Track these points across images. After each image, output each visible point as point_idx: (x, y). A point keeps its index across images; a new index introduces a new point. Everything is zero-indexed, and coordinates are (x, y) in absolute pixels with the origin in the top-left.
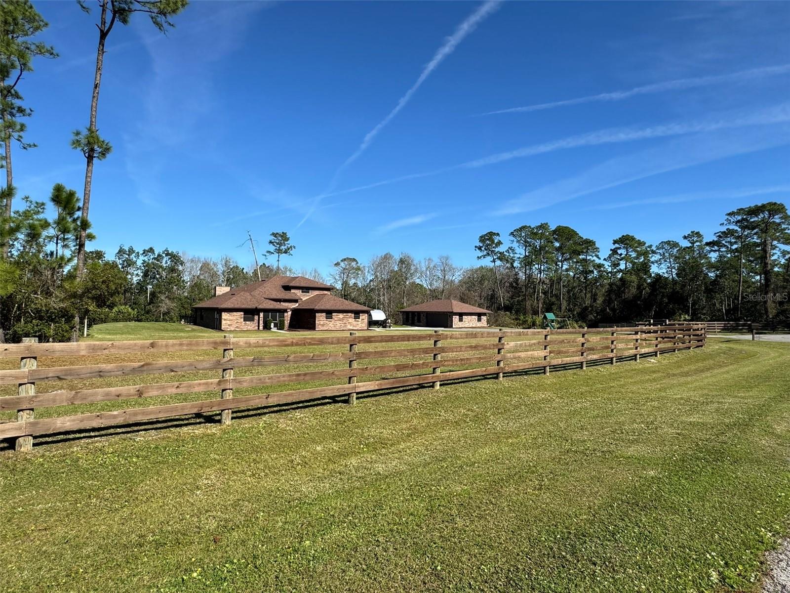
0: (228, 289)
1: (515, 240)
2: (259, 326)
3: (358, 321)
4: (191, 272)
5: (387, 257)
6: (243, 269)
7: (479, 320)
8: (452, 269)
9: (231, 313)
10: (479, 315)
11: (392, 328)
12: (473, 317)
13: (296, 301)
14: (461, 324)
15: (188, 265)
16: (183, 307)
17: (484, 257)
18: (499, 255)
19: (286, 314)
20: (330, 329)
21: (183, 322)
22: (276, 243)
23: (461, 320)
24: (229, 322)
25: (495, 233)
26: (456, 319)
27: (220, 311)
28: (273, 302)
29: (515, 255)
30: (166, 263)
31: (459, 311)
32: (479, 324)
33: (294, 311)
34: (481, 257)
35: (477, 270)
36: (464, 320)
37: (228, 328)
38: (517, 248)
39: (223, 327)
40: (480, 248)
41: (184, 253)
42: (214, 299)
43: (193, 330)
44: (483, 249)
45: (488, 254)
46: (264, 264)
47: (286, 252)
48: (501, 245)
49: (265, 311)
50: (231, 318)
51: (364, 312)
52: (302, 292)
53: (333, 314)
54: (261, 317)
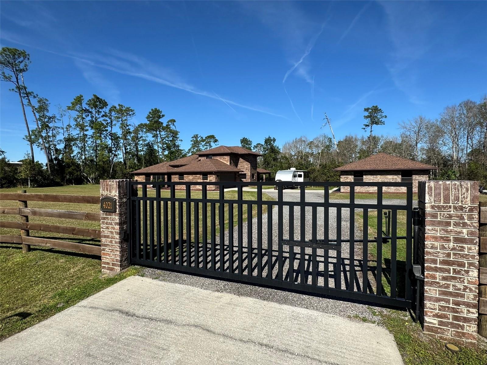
9: (139, 176)
50: (139, 179)
51: (211, 173)
52: (206, 158)
53: (184, 176)
54: (152, 179)
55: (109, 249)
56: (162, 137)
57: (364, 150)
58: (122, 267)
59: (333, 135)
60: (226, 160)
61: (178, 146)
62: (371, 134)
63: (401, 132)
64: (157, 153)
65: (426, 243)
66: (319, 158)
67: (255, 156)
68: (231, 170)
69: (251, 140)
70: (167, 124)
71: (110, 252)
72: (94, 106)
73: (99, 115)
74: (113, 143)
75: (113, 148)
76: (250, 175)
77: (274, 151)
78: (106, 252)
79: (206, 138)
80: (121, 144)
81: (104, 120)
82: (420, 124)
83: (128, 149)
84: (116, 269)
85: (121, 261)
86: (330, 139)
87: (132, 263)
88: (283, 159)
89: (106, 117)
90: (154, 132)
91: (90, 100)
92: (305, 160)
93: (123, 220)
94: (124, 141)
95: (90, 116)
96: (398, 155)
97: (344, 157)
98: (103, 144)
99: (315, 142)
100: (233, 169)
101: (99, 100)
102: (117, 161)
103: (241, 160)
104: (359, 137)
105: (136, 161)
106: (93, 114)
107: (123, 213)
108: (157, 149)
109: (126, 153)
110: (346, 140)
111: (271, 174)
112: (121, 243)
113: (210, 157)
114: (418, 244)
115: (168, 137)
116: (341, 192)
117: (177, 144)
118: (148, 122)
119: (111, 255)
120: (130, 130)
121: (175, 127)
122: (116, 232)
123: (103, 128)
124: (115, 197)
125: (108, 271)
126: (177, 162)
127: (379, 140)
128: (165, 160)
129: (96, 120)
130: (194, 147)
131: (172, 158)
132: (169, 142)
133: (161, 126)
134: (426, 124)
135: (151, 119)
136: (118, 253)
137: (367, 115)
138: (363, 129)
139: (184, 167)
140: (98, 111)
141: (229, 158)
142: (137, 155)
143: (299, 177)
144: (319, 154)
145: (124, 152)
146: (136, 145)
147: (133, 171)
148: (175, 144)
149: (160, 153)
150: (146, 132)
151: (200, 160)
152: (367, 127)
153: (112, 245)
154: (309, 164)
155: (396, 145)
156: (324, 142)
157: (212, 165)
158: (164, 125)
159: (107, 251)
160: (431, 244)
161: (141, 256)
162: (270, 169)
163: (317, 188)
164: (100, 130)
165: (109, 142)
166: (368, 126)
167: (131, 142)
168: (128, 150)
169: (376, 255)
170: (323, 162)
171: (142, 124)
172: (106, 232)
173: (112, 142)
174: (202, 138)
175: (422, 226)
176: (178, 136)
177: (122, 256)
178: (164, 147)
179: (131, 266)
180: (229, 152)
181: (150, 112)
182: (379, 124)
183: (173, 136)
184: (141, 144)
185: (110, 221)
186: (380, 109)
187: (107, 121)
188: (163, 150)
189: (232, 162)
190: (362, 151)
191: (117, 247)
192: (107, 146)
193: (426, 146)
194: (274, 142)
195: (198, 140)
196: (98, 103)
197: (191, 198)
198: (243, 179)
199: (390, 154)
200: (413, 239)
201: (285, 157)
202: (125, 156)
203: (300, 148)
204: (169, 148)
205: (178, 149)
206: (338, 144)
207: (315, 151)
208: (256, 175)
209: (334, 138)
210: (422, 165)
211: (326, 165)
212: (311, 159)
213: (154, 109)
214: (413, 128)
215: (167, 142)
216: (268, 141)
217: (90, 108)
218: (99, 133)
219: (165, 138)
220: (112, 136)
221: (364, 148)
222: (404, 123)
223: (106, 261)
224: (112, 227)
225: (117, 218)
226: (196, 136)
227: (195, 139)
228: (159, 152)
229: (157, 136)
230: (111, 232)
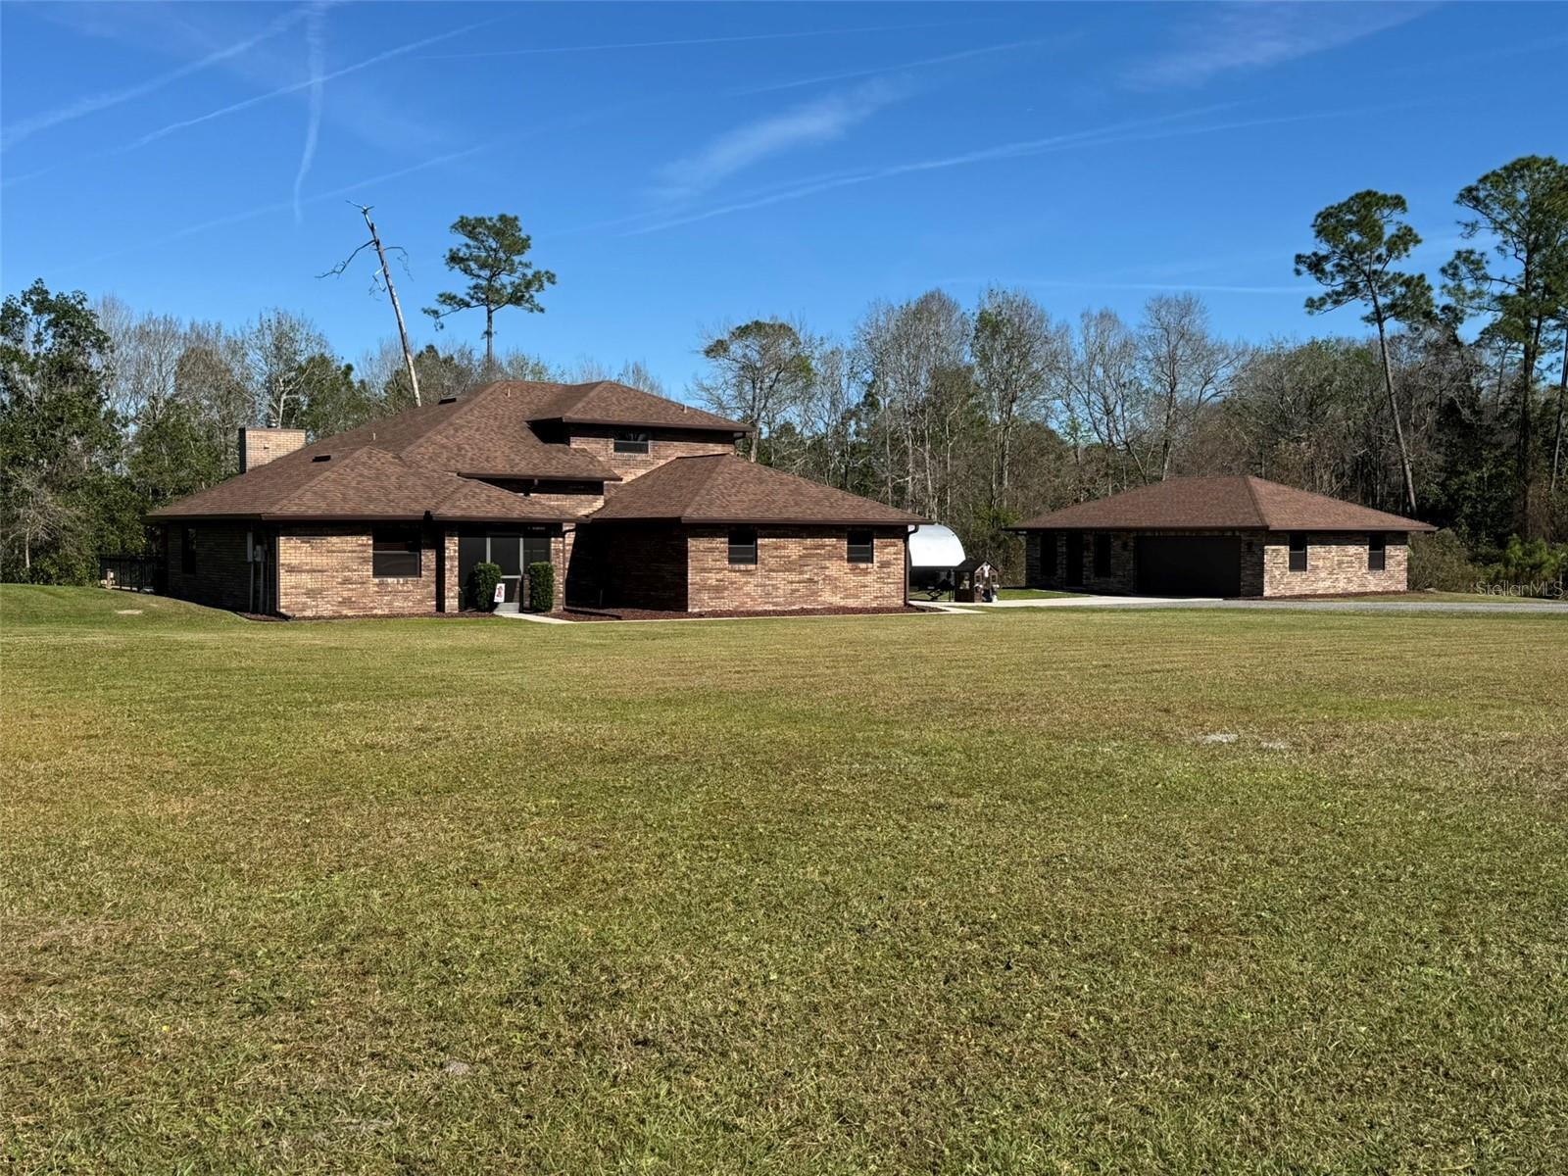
0: (292, 440)
1: (1485, 222)
2: (440, 597)
3: (865, 572)
4: (138, 379)
5: (928, 309)
6: (349, 368)
7: (1377, 563)
8: (1205, 354)
9: (317, 541)
10: (1377, 542)
11: (996, 602)
12: (1352, 549)
13: (593, 487)
14: (1298, 583)
15: (126, 350)
16: (112, 520)
17: (1337, 302)
18: (1399, 290)
19: (555, 544)
20: (749, 605)
21: (109, 582)
22: (476, 260)
23: (1298, 563)
24: (306, 579)
25: (1384, 198)
26: (1277, 557)
27: (269, 530)
28: (496, 491)
29: (1485, 287)
30: (39, 341)
31: (1295, 526)
32: (1374, 582)
33: (587, 530)
34: (1323, 301)
35: (1294, 359)
36: (1310, 562)
37: (304, 608)
38: (1492, 255)
39: (283, 601)
40: (1316, 265)
41: (110, 305)
42: (236, 484)
43: (153, 618)
44: (1328, 267)
45: (1353, 289)
46: (431, 348)
47: (516, 299)
48: (1412, 249)
49: (470, 529)
50: (319, 561)
51: (888, 531)
52: (616, 448)
54: (451, 558)
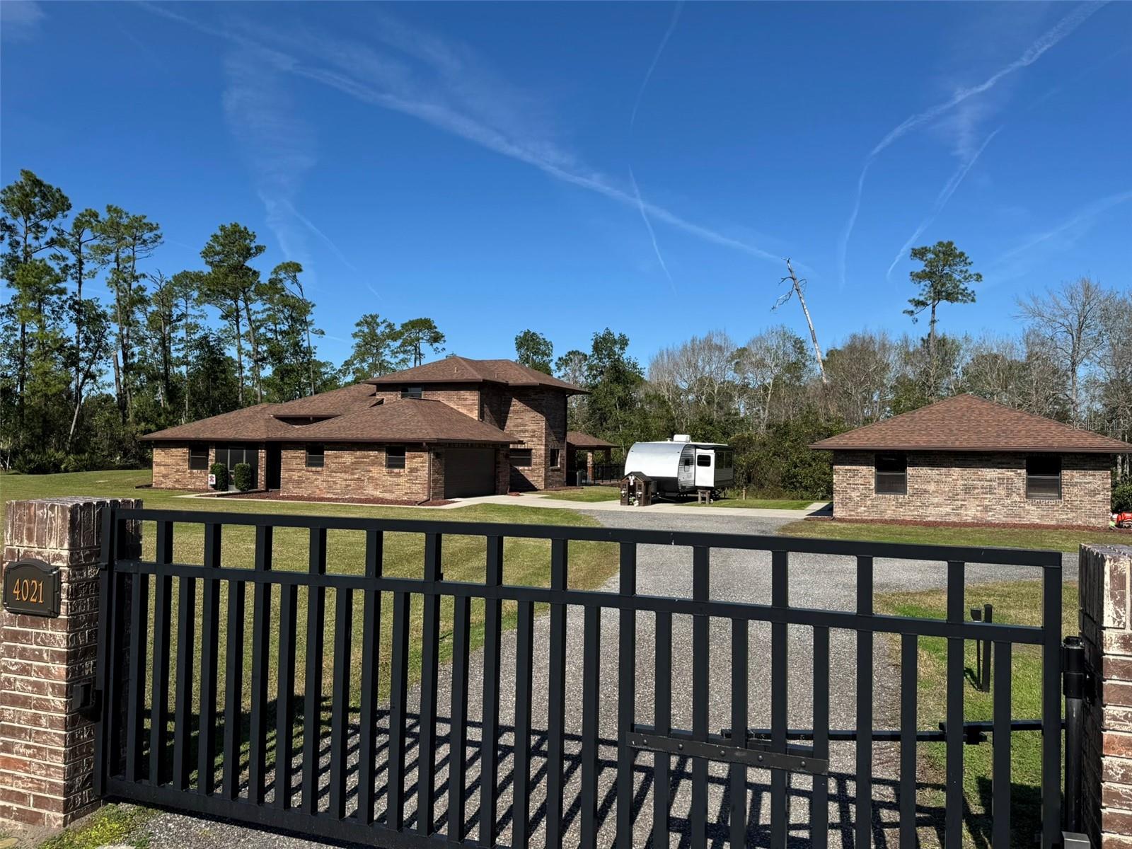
9: (168, 450)
12: (990, 473)
19: (260, 453)
20: (318, 493)
24: (163, 469)
27: (150, 446)
49: (222, 445)
50: (168, 461)
51: (416, 446)
52: (402, 397)
53: (325, 453)
54: (212, 460)
55: (28, 747)
56: (253, 318)
57: (910, 380)
58: (72, 809)
59: (813, 332)
60: (467, 405)
61: (308, 352)
62: (933, 330)
63: (1027, 328)
64: (235, 372)
65: (1106, 761)
66: (765, 402)
67: (561, 393)
68: (483, 438)
69: (548, 340)
70: (274, 276)
71: (30, 756)
72: (21, 209)
73: (37, 238)
74: (81, 336)
75: (84, 350)
76: (543, 452)
77: (622, 376)
78: (15, 756)
79: (404, 326)
80: (112, 340)
81: (55, 257)
82: (1084, 305)
83: (133, 354)
84: (48, 818)
85: (67, 790)
86: (801, 342)
87: (109, 794)
88: (651, 402)
89: (64, 247)
90: (229, 302)
91: (10, 189)
92: (722, 408)
93: (84, 644)
94: (121, 329)
95: (7, 240)
96: (1018, 401)
97: (845, 402)
98: (47, 336)
99: (754, 350)
100: (490, 433)
101: (40, 191)
102: (94, 393)
103: (516, 405)
104: (894, 339)
105: (160, 397)
106: (16, 234)
107: (82, 617)
108: (235, 357)
109: (128, 368)
110: (852, 348)
111: (612, 450)
112: (70, 724)
113: (412, 391)
114: (1080, 758)
115: (276, 319)
116: (834, 519)
117: (305, 344)
118: (207, 269)
119: (34, 767)
120: (144, 290)
121: (300, 287)
122: (53, 686)
123: (48, 283)
124: (59, 564)
125: (20, 826)
126: (301, 407)
127: (958, 348)
128: (264, 393)
129: (28, 254)
130: (364, 354)
131: (286, 389)
132: (279, 338)
133: (252, 284)
134: (1103, 306)
135: (217, 258)
136: (59, 762)
137: (919, 271)
138: (907, 315)
139: (325, 422)
140: (37, 226)
141: (476, 398)
142: (166, 377)
143: (700, 464)
144: (766, 389)
145: (121, 364)
146: (164, 343)
147: (150, 431)
148: (297, 344)
149: (247, 373)
150: (199, 302)
151: (381, 402)
152: (920, 308)
153: (37, 732)
154: (735, 422)
155: (1011, 368)
156: (780, 353)
157: (421, 419)
158: (264, 279)
159: (17, 753)
160: (1122, 767)
161: (141, 771)
162: (609, 433)
163: (759, 501)
164: (39, 290)
165: (70, 331)
166: (923, 304)
167: (148, 333)
168: (136, 360)
169: (944, 762)
170: (778, 417)
171: (185, 275)
172: (18, 684)
173: (80, 331)
174: (390, 326)
175: (1093, 703)
176: (309, 318)
177: (71, 774)
178: (258, 353)
179: (105, 804)
180: (479, 377)
181: (215, 237)
182: (957, 299)
183: (293, 318)
184: (181, 340)
185: (34, 646)
186: (962, 254)
187: (64, 259)
188: (256, 362)
189: (486, 410)
190: (903, 385)
191: (57, 739)
192: (62, 346)
193: (1103, 374)
194: (622, 349)
195: (378, 331)
196: (37, 199)
197: (327, 573)
198: (521, 468)
199: (992, 394)
200: (1063, 732)
201: (657, 397)
202: (122, 379)
203: (707, 369)
204: (276, 355)
205: (309, 362)
206: (826, 358)
207: (753, 379)
208: (565, 455)
209: (815, 341)
210: (1090, 440)
211: (786, 425)
212: (741, 407)
213: (228, 226)
214: (1061, 316)
215: (269, 335)
216: (604, 344)
217: (8, 215)
218: (33, 299)
219: (262, 323)
220: (79, 312)
221: (910, 372)
222: (1034, 299)
223: (14, 789)
224: (41, 669)
225: (61, 634)
226: (371, 321)
227: (366, 330)
228: (241, 367)
229: (238, 317)
230: (35, 684)
